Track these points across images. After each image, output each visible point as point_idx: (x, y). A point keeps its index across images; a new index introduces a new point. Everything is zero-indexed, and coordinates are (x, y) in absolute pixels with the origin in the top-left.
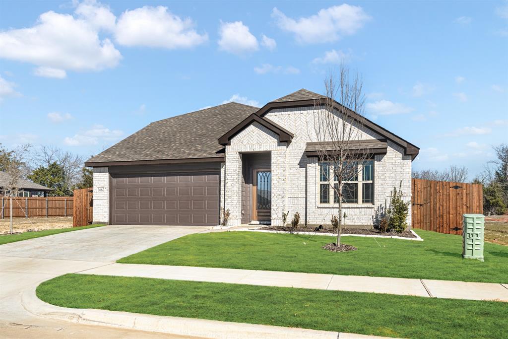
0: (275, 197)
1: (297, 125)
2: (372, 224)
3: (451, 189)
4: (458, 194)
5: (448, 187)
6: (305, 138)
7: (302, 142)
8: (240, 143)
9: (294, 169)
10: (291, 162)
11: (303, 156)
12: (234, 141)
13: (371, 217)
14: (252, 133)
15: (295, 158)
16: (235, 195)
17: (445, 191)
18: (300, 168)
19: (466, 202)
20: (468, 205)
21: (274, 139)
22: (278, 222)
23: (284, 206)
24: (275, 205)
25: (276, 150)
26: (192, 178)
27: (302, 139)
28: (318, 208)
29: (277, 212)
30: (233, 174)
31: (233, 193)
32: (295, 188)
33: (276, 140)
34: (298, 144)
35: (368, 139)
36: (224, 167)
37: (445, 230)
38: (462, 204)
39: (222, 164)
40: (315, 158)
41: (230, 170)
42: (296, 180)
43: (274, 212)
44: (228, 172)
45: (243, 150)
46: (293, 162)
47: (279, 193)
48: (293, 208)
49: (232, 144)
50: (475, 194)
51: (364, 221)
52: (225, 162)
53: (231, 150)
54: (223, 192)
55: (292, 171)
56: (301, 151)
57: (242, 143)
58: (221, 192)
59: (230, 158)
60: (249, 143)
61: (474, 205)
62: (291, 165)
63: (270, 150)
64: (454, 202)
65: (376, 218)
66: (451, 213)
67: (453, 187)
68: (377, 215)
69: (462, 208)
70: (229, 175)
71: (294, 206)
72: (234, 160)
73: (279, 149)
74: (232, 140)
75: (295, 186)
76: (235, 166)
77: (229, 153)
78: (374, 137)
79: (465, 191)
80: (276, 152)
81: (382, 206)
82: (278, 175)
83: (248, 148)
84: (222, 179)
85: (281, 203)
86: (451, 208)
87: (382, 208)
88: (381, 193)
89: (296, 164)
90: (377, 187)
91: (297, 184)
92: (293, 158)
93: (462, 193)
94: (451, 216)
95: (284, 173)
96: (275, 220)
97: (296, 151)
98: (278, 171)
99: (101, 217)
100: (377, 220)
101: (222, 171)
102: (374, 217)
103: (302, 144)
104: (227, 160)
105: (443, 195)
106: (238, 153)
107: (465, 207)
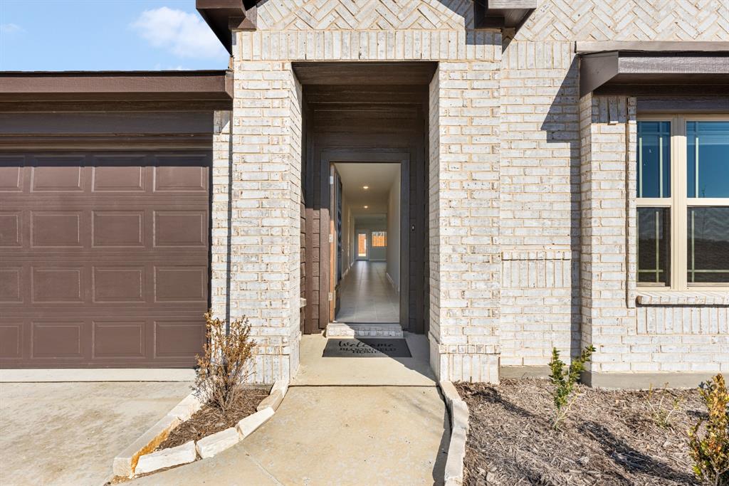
0: (456, 257)
6: (569, 24)
7: (558, 36)
8: (299, 23)
9: (526, 145)
10: (512, 118)
11: (560, 95)
12: (272, 12)
15: (528, 100)
16: (277, 249)
18: (548, 141)
21: (450, 12)
22: (467, 367)
23: (496, 295)
24: (455, 293)
25: (457, 61)
26: (90, 177)
27: (560, 27)
28: (638, 305)
30: (266, 159)
31: (267, 240)
32: (527, 223)
33: (460, 19)
34: (540, 46)
41: (255, 140)
42: (534, 188)
43: (451, 321)
44: (245, 149)
45: (313, 54)
46: (519, 119)
47: (470, 240)
48: (520, 302)
49: (259, 23)
53: (257, 51)
54: (225, 233)
55: (514, 153)
56: (554, 74)
57: (306, 21)
58: (215, 233)
59: (252, 85)
60: (341, 23)
62: (513, 127)
63: (434, 58)
70: (248, 158)
71: (529, 293)
72: (271, 94)
73: (470, 56)
75: (527, 214)
76: (278, 122)
77: (247, 65)
80: (457, 66)
82: (470, 167)
83: (336, 44)
84: (220, 179)
85: (482, 286)
89: (533, 127)
91: (537, 206)
92: (520, 101)
95: (492, 158)
96: (458, 358)
97: (531, 74)
98: (466, 149)
101: (216, 146)
103: (557, 47)
106: (289, 66)
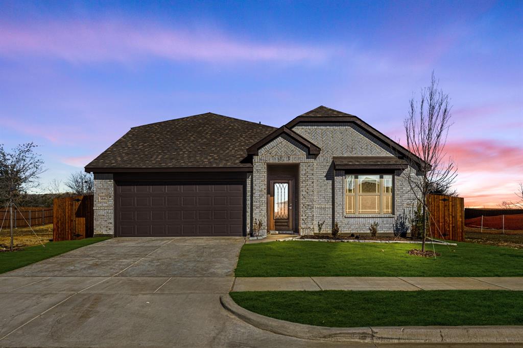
0: (304, 207)
1: (323, 140)
2: (393, 232)
3: (440, 201)
4: (446, 205)
5: (438, 199)
6: (332, 152)
7: (329, 155)
8: (268, 154)
9: (321, 181)
10: (318, 175)
11: (329, 169)
12: (262, 151)
13: (392, 225)
14: (280, 144)
15: (322, 170)
16: (263, 205)
17: (436, 202)
18: (326, 180)
19: (452, 213)
20: (453, 215)
21: (302, 151)
22: (307, 231)
23: (313, 216)
24: (304, 215)
26: (213, 188)
27: (329, 153)
28: (345, 218)
29: (306, 222)
30: (261, 185)
31: (261, 203)
32: (322, 199)
33: (305, 153)
34: (325, 157)
35: (387, 155)
36: (250, 177)
37: (436, 236)
38: (449, 214)
39: (248, 174)
40: (342, 171)
41: (258, 181)
42: (323, 191)
43: (303, 222)
44: (256, 183)
45: (271, 161)
46: (320, 175)
47: (307, 203)
48: (320, 218)
49: (259, 154)
50: (458, 206)
51: (386, 229)
52: (252, 172)
53: (258, 160)
54: (250, 202)
55: (319, 183)
56: (328, 164)
57: (270, 154)
58: (247, 202)
59: (258, 168)
60: (278, 154)
61: (458, 215)
62: (319, 177)
63: (299, 162)
64: (443, 212)
65: (396, 226)
66: (440, 222)
67: (442, 200)
68: (397, 224)
69: (449, 218)
70: (257, 185)
71: (322, 216)
72: (262, 170)
73: (307, 161)
74: (259, 151)
75: (322, 197)
76: (263, 177)
77: (257, 164)
78: (393, 154)
79: (451, 203)
80: (304, 164)
81: (401, 216)
82: (307, 187)
83: (277, 159)
84: (249, 189)
85: (310, 213)
86: (440, 217)
87: (401, 218)
88: (400, 205)
89: (323, 177)
90: (397, 199)
91: (324, 195)
92: (320, 170)
93: (449, 205)
94: (441, 224)
95: (312, 185)
96: (305, 230)
97: (323, 164)
98: (306, 183)
99: (105, 229)
100: (397, 228)
101: (248, 181)
102: (395, 225)
103: (328, 158)
104: (254, 170)
105: (434, 206)
106: (266, 164)
107: (451, 217)
